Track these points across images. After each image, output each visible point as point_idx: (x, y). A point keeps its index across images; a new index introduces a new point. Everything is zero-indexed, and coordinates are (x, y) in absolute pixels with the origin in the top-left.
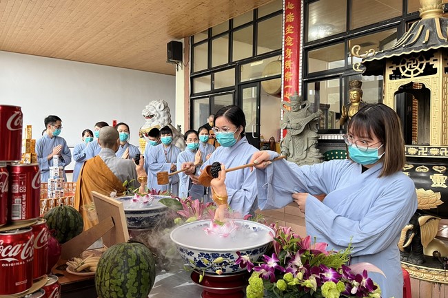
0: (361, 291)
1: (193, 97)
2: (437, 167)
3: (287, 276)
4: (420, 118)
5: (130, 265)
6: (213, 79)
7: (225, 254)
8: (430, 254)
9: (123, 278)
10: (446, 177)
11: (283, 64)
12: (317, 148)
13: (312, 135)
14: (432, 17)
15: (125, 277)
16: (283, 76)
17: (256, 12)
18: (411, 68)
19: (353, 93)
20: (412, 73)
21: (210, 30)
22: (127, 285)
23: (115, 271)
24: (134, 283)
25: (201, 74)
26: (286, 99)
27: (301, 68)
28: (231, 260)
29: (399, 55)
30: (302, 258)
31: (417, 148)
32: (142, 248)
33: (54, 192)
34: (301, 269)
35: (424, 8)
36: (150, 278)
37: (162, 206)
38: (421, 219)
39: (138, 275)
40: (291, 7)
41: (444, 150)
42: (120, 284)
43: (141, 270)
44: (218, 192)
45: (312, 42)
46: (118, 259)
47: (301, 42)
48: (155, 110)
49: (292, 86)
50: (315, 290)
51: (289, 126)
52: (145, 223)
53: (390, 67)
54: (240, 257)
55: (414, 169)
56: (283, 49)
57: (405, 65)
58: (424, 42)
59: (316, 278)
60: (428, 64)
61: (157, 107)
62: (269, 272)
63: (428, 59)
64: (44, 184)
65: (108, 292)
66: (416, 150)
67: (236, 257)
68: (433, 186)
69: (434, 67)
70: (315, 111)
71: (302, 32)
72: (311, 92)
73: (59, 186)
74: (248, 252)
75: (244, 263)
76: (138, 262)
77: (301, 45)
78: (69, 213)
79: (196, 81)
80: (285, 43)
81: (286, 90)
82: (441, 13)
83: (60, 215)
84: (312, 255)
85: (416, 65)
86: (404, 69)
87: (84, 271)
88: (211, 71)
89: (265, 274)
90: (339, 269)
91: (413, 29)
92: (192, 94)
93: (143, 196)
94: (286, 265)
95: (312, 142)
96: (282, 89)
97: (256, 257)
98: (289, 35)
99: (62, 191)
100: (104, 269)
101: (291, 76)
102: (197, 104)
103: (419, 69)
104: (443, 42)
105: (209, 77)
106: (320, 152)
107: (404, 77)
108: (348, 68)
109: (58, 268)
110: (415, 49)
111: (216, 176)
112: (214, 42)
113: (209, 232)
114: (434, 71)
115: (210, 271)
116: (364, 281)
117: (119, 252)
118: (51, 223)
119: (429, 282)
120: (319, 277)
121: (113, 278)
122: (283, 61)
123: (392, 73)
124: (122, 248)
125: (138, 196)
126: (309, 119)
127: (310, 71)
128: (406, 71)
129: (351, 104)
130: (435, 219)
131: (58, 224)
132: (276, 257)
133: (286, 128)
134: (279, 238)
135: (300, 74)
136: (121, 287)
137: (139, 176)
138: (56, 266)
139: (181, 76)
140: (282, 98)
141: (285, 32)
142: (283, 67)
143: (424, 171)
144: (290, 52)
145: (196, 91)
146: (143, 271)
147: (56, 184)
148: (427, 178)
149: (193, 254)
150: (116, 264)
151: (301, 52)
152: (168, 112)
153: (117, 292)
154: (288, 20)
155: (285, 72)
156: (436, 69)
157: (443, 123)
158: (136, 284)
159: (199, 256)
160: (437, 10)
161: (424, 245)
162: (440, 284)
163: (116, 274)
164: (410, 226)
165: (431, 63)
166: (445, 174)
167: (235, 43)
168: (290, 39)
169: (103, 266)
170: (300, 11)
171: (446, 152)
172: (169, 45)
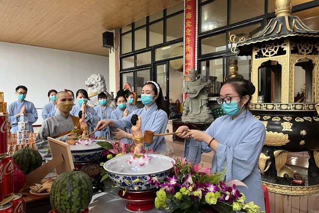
0: (232, 198)
1: (122, 72)
2: (286, 117)
3: (183, 189)
4: (275, 85)
5: (74, 186)
6: (136, 59)
7: (141, 177)
8: (282, 176)
9: (69, 195)
10: (292, 124)
11: (184, 49)
12: (207, 106)
13: (204, 97)
14: (283, 15)
15: (71, 194)
16: (184, 57)
17: (165, 11)
18: (269, 51)
19: (232, 68)
20: (270, 54)
21: (133, 24)
22: (72, 200)
23: (64, 190)
24: (77, 198)
25: (127, 55)
26: (186, 73)
27: (196, 51)
28: (145, 181)
29: (261, 41)
30: (193, 178)
31: (273, 105)
32: (83, 174)
33: (21, 140)
34: (192, 184)
35: (278, 9)
36: (88, 194)
37: (98, 146)
38: (276, 152)
39: (80, 193)
40: (189, 8)
41: (290, 106)
42: (67, 199)
43: (82, 189)
44: (136, 135)
45: (204, 33)
46: (66, 182)
47: (197, 33)
48: (94, 81)
49: (190, 64)
50: (201, 197)
51: (189, 91)
52: (87, 159)
53: (255, 50)
54: (151, 179)
55: (271, 119)
56: (184, 38)
57: (265, 49)
58: (277, 32)
59: (202, 190)
60: (280, 48)
61: (96, 79)
62: (171, 188)
63: (280, 44)
64: (14, 135)
65: (59, 205)
66: (272, 106)
68: (283, 130)
69: (284, 50)
70: (207, 81)
71: (197, 25)
72: (204, 68)
73: (25, 136)
74: (157, 175)
75: (154, 182)
76: (80, 183)
77: (197, 35)
78: (32, 153)
79: (124, 61)
80: (186, 33)
81: (186, 67)
82: (289, 12)
83: (25, 155)
84: (200, 176)
85: (273, 48)
86: (264, 51)
87: (42, 192)
88: (134, 53)
89: (168, 189)
90: (218, 184)
91: (270, 24)
92: (121, 70)
93: (84, 140)
94: (183, 183)
95: (204, 102)
96: (184, 66)
97: (162, 178)
98: (188, 27)
99: (28, 139)
100: (56, 190)
101: (190, 57)
102: (125, 77)
103: (274, 51)
104: (290, 32)
105: (133, 57)
106: (210, 109)
107: (265, 57)
108: (228, 51)
109: (24, 191)
110: (272, 37)
111: (135, 124)
112: (136, 32)
113: (130, 162)
114: (284, 53)
115: (131, 189)
116: (234, 191)
117: (66, 178)
118: (18, 160)
119: (281, 194)
120: (203, 189)
121: (63, 195)
122: (184, 46)
123: (257, 54)
124: (69, 175)
125: (81, 140)
126: (202, 86)
127: (203, 53)
128: (266, 53)
129: (230, 76)
130: (285, 152)
131: (24, 161)
132: (176, 178)
133: (186, 93)
134: (178, 164)
135: (196, 55)
136: (68, 201)
137: (82, 126)
138: (22, 190)
139: (113, 57)
140: (184, 72)
141: (186, 26)
142: (184, 51)
143: (277, 120)
144: (189, 40)
145: (124, 68)
146: (84, 190)
147: (23, 134)
148: (279, 125)
149: (119, 177)
150: (65, 186)
151: (196, 40)
152: (104, 83)
153: (65, 205)
154: (187, 17)
155: (186, 54)
156: (286, 51)
157: (290, 87)
158: (79, 199)
159: (123, 179)
160: (286, 11)
161: (278, 170)
162: (288, 195)
163: (64, 192)
164: (269, 157)
165: (282, 47)
166: (291, 122)
167: (150, 33)
168: (189, 31)
169: (56, 188)
170: (196, 11)
171: (292, 107)
172: (104, 34)
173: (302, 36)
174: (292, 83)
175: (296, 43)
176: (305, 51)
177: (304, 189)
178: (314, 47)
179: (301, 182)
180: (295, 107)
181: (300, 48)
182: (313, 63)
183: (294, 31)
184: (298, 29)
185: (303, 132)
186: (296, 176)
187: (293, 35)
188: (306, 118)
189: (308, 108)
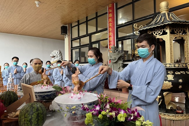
0: (135, 118)
1: (72, 48)
2: (170, 72)
3: (103, 112)
4: (162, 53)
5: (34, 111)
6: (80, 41)
8: (169, 108)
9: (30, 117)
10: (173, 76)
12: (123, 67)
13: (121, 62)
14: (165, 12)
15: (31, 116)
16: (108, 39)
17: (97, 13)
18: (157, 33)
19: (136, 44)
20: (158, 34)
21: (78, 21)
22: (32, 120)
23: (27, 114)
24: (35, 119)
25: (75, 39)
26: (110, 48)
27: (115, 35)
29: (152, 27)
30: (110, 106)
32: (40, 104)
33: (10, 89)
34: (109, 109)
35: (161, 9)
36: (43, 117)
38: (164, 93)
39: (37, 116)
40: (111, 11)
41: (172, 65)
42: (29, 120)
43: (39, 113)
44: (75, 80)
45: (119, 25)
46: (28, 109)
47: (115, 25)
48: (56, 54)
49: (112, 43)
50: (114, 117)
51: (111, 59)
52: (46, 97)
54: (83, 106)
56: (108, 28)
57: (155, 31)
58: (162, 22)
59: (115, 113)
60: (164, 31)
61: (56, 53)
62: (96, 112)
63: (164, 29)
65: (23, 124)
67: (82, 106)
68: (168, 79)
69: (166, 32)
71: (115, 21)
72: (120, 46)
73: (12, 86)
75: (85, 108)
76: (38, 110)
77: (115, 26)
78: (12, 94)
79: (73, 42)
80: (109, 25)
81: (110, 44)
82: (168, 11)
84: (115, 104)
85: (159, 31)
87: (15, 117)
88: (79, 38)
89: (94, 113)
90: (126, 110)
91: (157, 17)
92: (72, 47)
93: (45, 86)
95: (121, 65)
96: (108, 44)
98: (110, 22)
101: (112, 39)
102: (74, 51)
103: (160, 33)
104: (169, 21)
105: (78, 40)
108: (134, 35)
109: (4, 117)
110: (159, 25)
111: (74, 73)
112: (80, 26)
113: (72, 97)
114: (166, 33)
116: (136, 113)
117: (29, 106)
122: (108, 33)
124: (30, 104)
125: (43, 86)
126: (119, 56)
127: (119, 37)
128: (155, 34)
129: (135, 49)
130: (170, 93)
132: (99, 106)
133: (110, 60)
134: (101, 98)
135: (115, 38)
136: (29, 121)
137: (44, 77)
139: (67, 40)
140: (108, 48)
142: (108, 35)
144: (111, 29)
145: (73, 46)
146: (40, 114)
150: (28, 111)
151: (115, 29)
152: (61, 55)
153: (27, 124)
154: (109, 16)
155: (109, 37)
156: (167, 32)
157: (171, 54)
158: (37, 120)
160: (166, 10)
161: (166, 104)
162: (174, 120)
163: (27, 116)
164: (160, 96)
165: (165, 30)
166: (173, 74)
167: (89, 26)
168: (111, 24)
169: (22, 113)
170: (114, 12)
171: (173, 65)
172: (62, 27)
173: (176, 23)
174: (172, 51)
175: (173, 28)
176: (179, 32)
177: (183, 116)
178: (184, 30)
179: (181, 111)
180: (175, 65)
181: (176, 31)
182: (184, 39)
183: (171, 21)
184: (174, 19)
185: (181, 81)
186: (178, 108)
187: (171, 23)
188: (181, 72)
189: (183, 66)
